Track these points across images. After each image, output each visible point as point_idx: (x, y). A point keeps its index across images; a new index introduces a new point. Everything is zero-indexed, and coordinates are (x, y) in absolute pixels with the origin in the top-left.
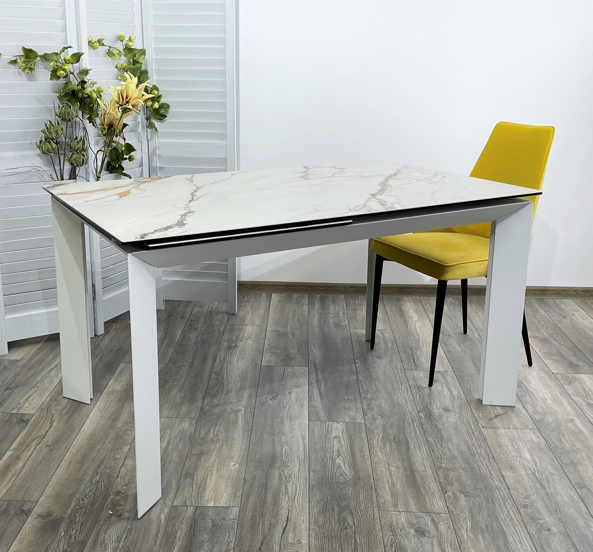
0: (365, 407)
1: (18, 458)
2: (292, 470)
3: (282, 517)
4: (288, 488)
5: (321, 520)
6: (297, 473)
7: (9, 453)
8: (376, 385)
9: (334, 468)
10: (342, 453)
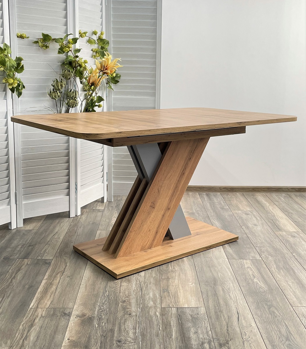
0: (258, 251)
1: (51, 284)
2: (229, 286)
3: (234, 312)
4: (231, 295)
5: (259, 313)
6: (233, 287)
7: (44, 282)
8: (260, 240)
9: (254, 284)
10: (255, 276)
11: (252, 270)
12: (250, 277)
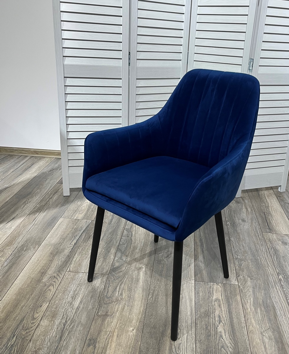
0: (237, 267)
8: (243, 246)
9: (216, 338)
10: (222, 319)
11: (220, 306)
12: (214, 321)
